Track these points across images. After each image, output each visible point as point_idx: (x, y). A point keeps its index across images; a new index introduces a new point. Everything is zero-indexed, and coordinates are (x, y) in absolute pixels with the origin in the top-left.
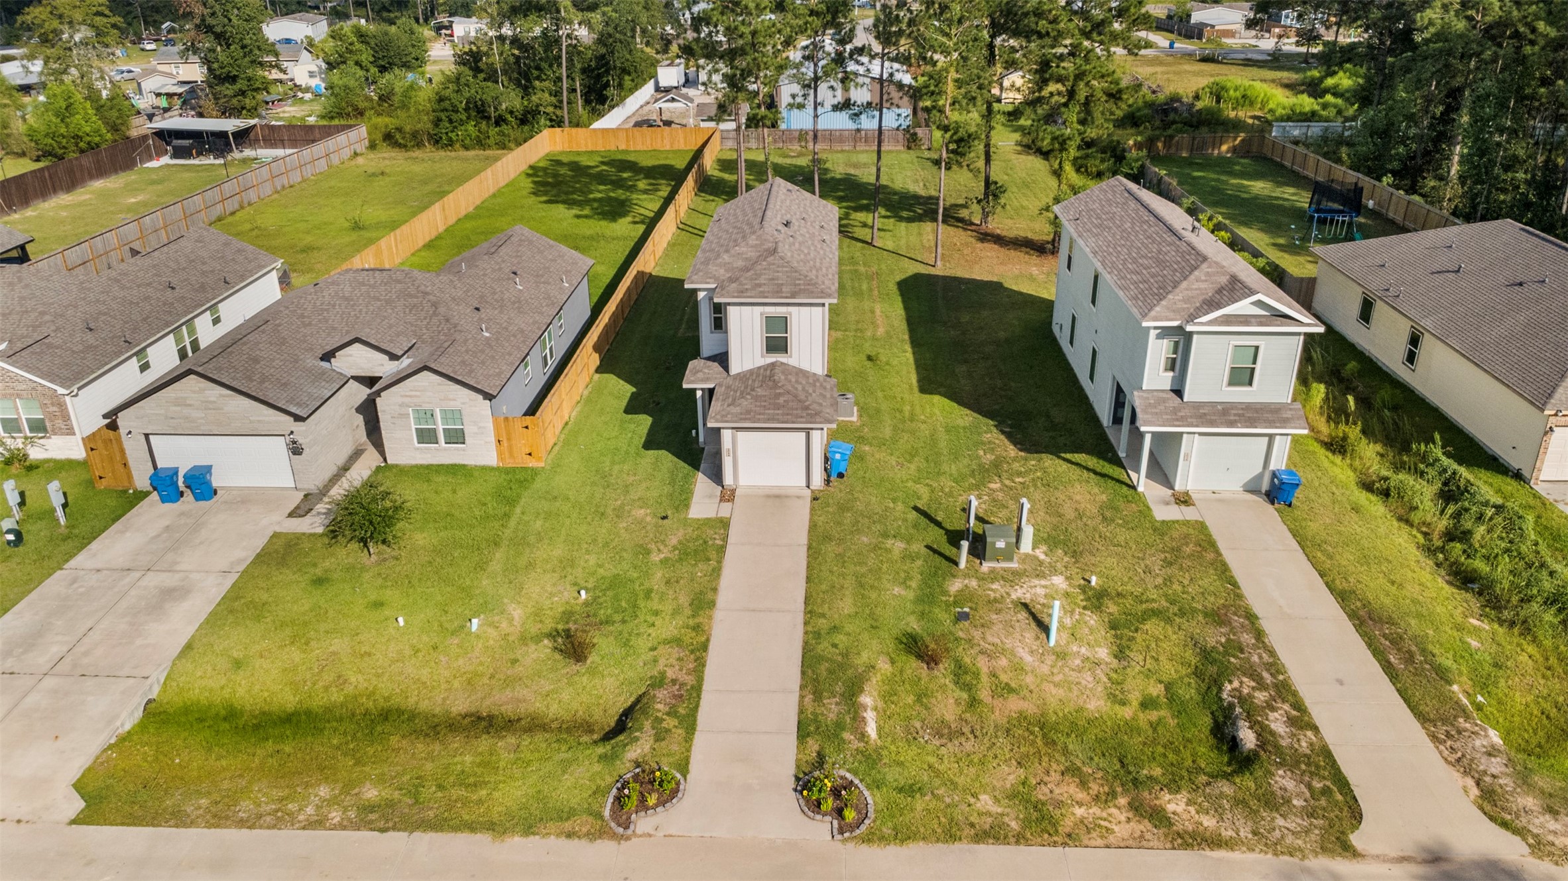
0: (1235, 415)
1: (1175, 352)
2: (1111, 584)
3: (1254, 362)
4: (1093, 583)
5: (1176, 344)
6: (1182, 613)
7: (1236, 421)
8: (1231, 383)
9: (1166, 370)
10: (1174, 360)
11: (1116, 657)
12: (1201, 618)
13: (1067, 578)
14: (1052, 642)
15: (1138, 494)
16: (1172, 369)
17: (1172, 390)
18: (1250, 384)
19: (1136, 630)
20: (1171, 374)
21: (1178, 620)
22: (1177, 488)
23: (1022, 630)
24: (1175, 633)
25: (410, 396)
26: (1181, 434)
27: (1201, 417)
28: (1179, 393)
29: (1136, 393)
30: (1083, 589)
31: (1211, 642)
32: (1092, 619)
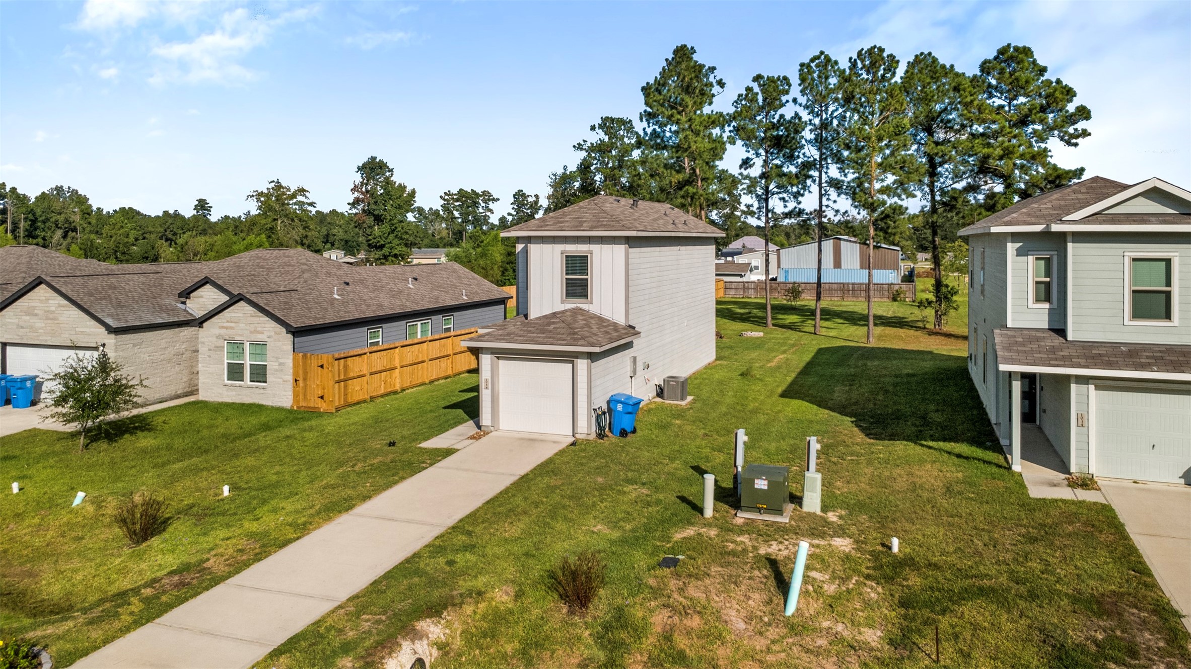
0: (1148, 357)
1: (1048, 273)
2: (922, 551)
3: (1168, 283)
4: (895, 549)
5: (1048, 261)
6: (1032, 596)
7: (1149, 364)
8: (1137, 314)
9: (1038, 300)
10: (1048, 285)
11: (891, 642)
12: (1065, 602)
13: (857, 541)
14: (791, 609)
15: (1013, 474)
16: (1048, 299)
17: (1049, 329)
18: (1168, 316)
19: (943, 612)
20: (1047, 306)
21: (1022, 604)
22: (1073, 469)
23: (751, 588)
24: (1013, 621)
25: (227, 328)
26: (1067, 379)
27: (1093, 358)
28: (1061, 332)
29: (997, 331)
30: (875, 556)
31: (1075, 636)
32: (873, 592)
